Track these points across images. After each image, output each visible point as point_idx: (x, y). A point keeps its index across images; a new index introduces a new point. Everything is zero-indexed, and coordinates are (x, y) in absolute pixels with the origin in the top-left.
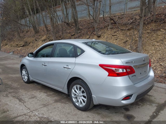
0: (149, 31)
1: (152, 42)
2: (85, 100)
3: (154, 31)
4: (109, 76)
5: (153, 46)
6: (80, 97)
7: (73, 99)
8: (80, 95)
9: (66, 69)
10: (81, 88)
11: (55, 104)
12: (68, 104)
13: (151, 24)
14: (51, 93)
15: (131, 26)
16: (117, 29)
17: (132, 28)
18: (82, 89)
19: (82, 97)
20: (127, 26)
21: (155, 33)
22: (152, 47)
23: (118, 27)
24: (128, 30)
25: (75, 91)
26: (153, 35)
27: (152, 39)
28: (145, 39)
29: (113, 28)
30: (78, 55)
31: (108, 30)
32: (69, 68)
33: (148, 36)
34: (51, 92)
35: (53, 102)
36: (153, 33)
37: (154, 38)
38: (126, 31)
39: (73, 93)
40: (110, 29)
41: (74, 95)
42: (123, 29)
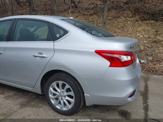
0: (110, 18)
1: (114, 28)
2: (72, 100)
3: (115, 18)
4: (110, 66)
5: (115, 32)
6: (63, 98)
7: (52, 101)
8: (64, 95)
9: (37, 58)
10: (65, 85)
11: (22, 110)
12: (41, 107)
13: (111, 11)
14: (12, 93)
15: (93, 11)
16: (79, 14)
17: (94, 14)
18: (67, 86)
19: (67, 97)
20: (88, 11)
21: (115, 20)
22: (115, 34)
23: (79, 11)
24: (90, 15)
25: (55, 90)
26: (114, 22)
27: (114, 25)
28: (108, 25)
29: (74, 12)
30: (58, 37)
31: (69, 14)
32: (43, 57)
33: (109, 22)
34: (11, 91)
35: (19, 107)
36: (114, 20)
37: (115, 25)
38: (88, 16)
39: (51, 93)
40: (71, 13)
41: (53, 95)
42: (84, 13)
